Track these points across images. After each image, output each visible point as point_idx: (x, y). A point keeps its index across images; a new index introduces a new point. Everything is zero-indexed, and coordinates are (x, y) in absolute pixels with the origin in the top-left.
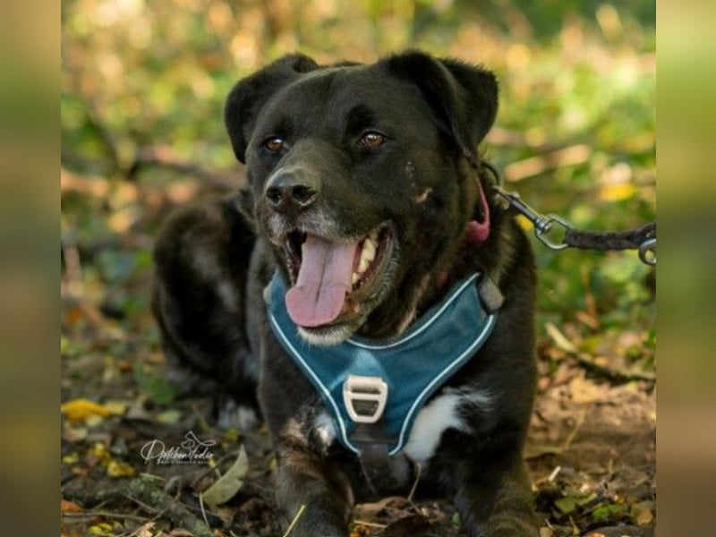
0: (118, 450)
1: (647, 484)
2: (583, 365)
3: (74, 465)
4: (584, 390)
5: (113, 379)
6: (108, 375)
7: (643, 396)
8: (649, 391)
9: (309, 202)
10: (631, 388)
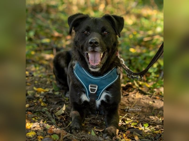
0: (44, 100)
1: (144, 118)
2: (139, 90)
3: (35, 102)
4: (138, 96)
5: (48, 84)
6: (48, 83)
7: (149, 98)
8: (150, 97)
9: (98, 45)
10: (147, 96)
